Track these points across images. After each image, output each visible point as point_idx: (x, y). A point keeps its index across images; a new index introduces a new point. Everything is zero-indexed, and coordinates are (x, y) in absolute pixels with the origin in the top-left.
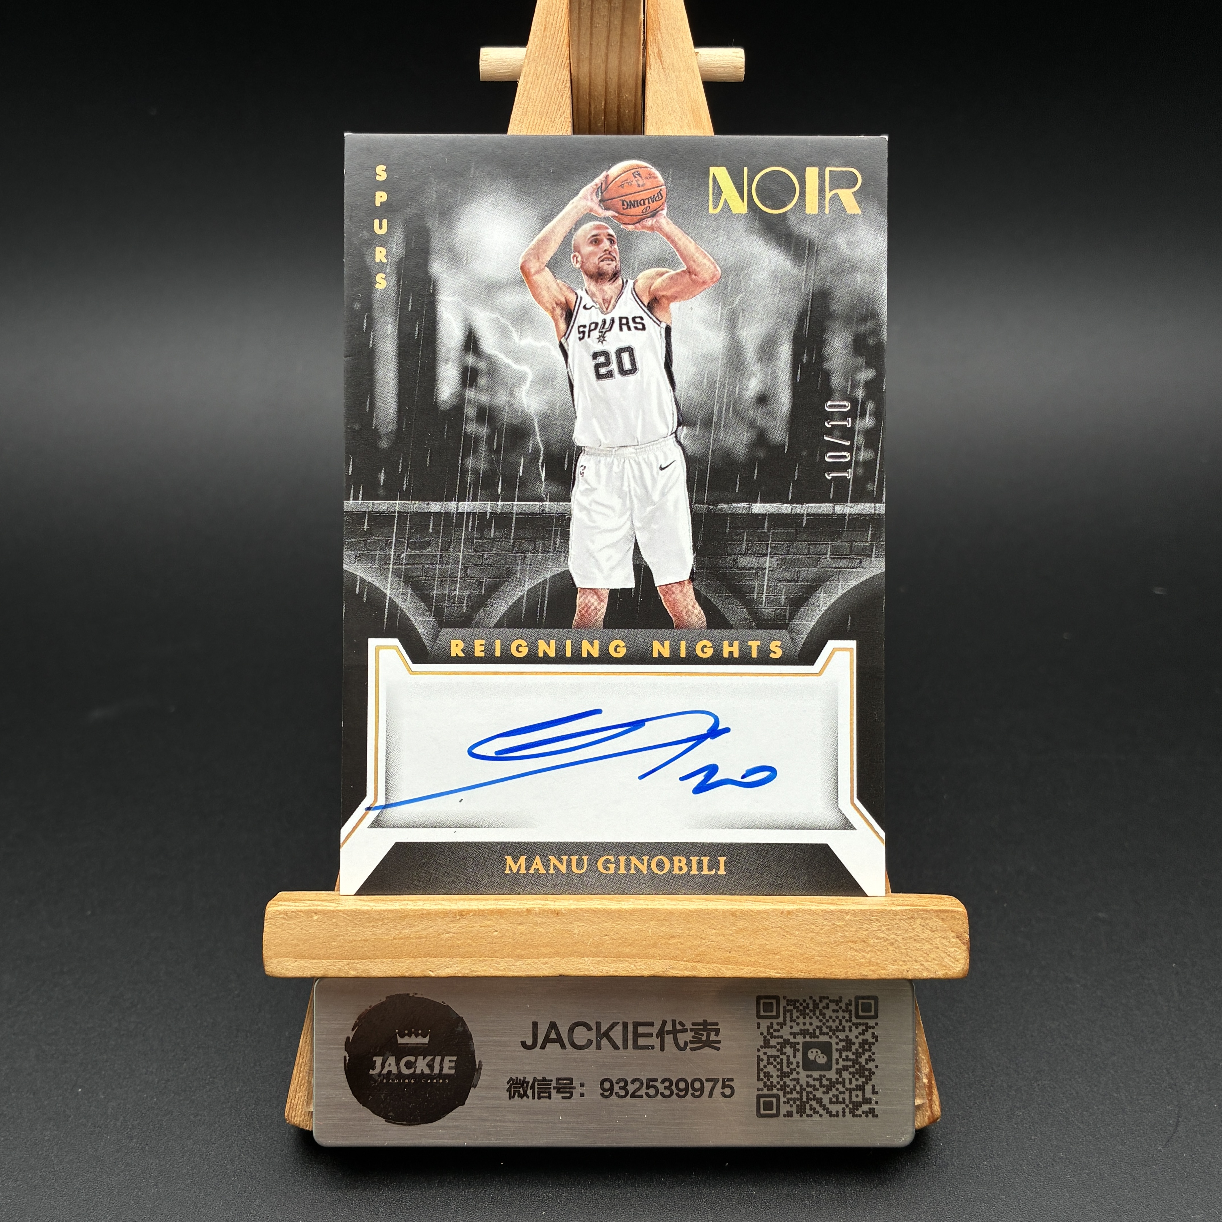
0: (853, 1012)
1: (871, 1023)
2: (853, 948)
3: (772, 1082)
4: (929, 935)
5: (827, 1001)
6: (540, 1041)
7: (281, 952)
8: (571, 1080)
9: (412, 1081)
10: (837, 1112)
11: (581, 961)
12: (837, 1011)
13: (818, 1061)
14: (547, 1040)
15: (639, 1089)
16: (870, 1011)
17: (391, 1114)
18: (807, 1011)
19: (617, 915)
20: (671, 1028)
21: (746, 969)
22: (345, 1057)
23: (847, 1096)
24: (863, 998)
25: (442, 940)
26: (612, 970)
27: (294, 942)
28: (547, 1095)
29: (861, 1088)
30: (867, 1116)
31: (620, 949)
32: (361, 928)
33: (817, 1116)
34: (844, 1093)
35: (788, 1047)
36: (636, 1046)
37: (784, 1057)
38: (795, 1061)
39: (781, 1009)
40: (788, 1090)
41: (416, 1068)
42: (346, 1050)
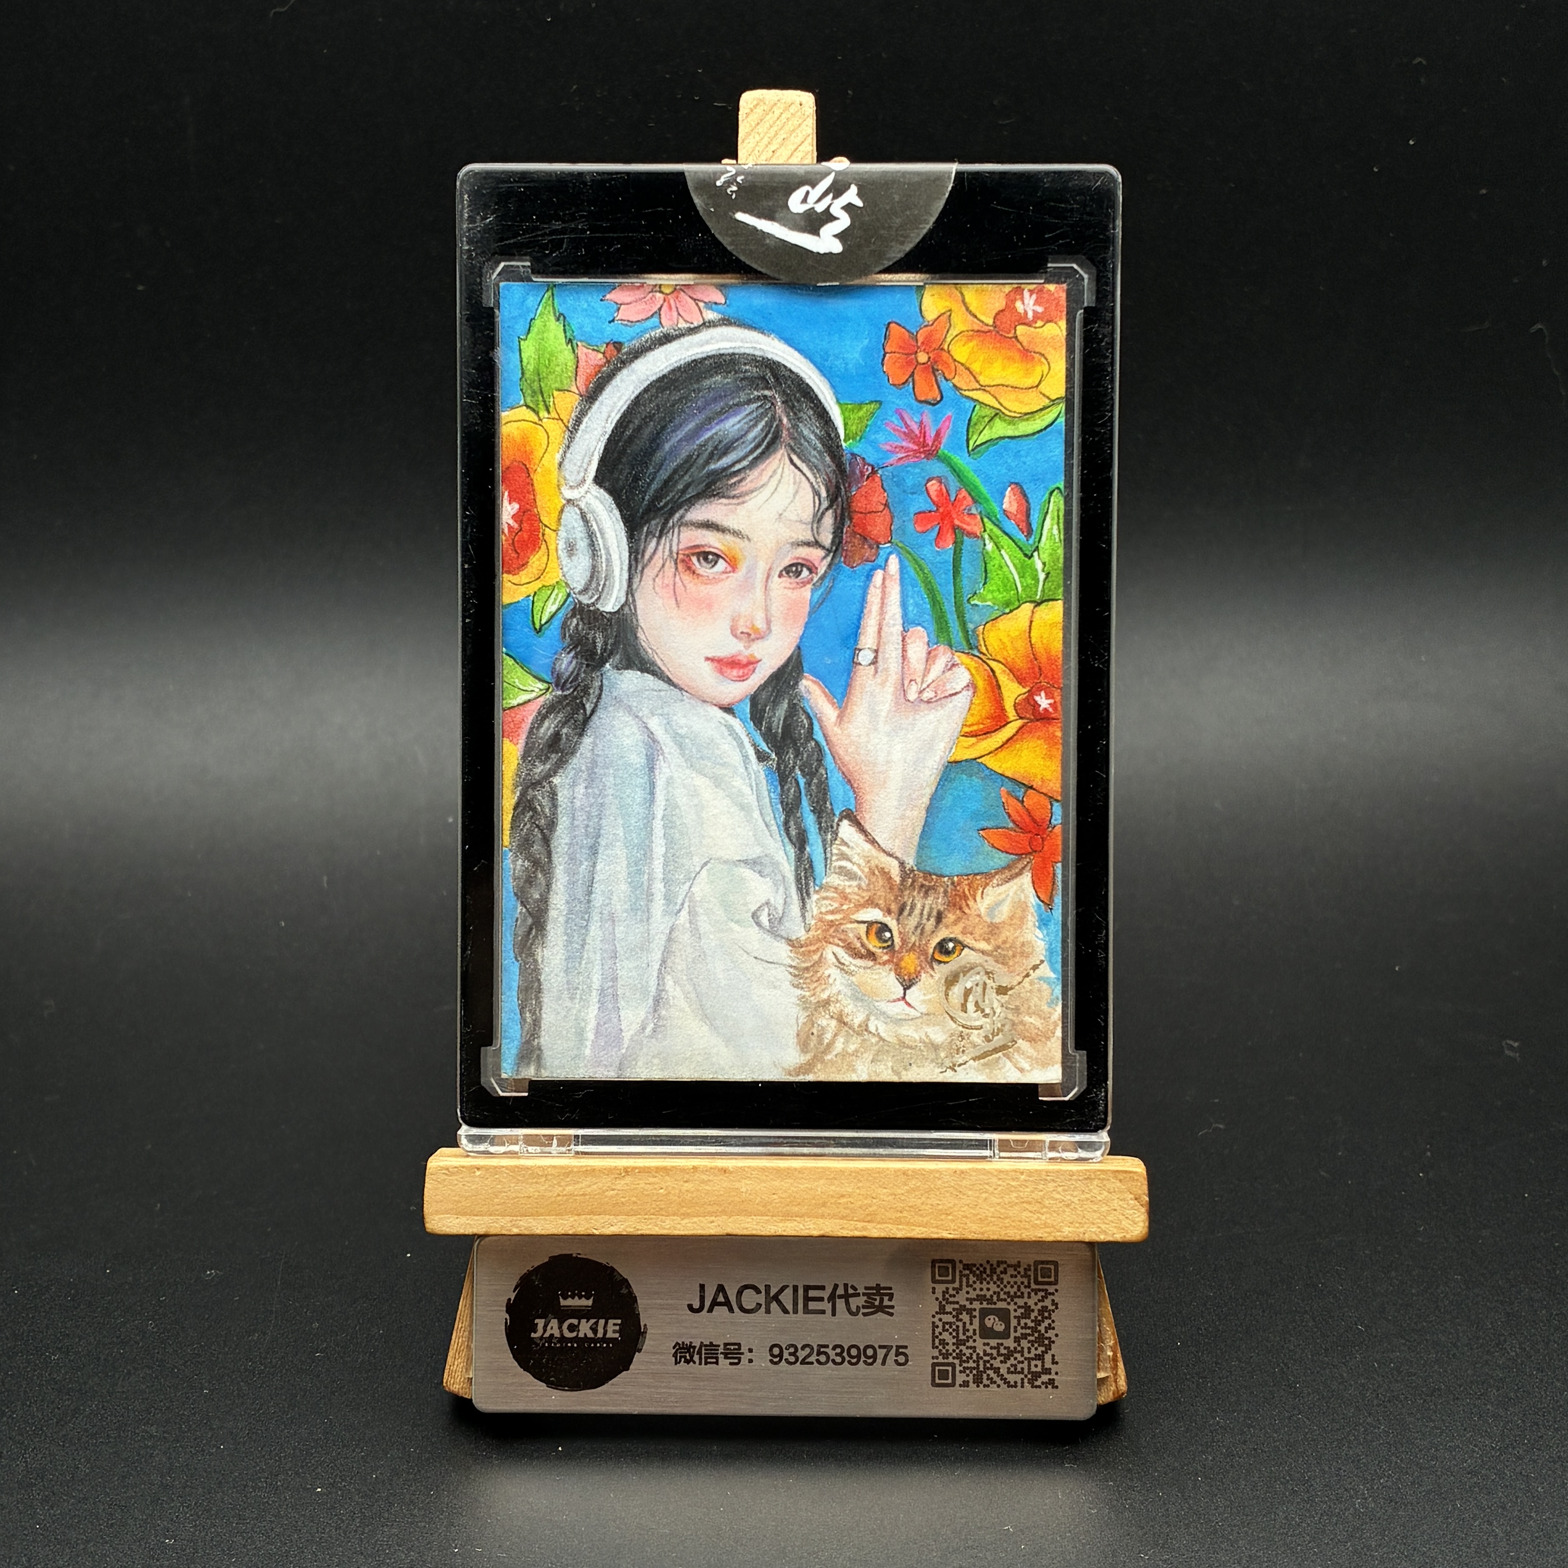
0: (1032, 1278)
1: (1051, 1289)
2: (1028, 1209)
3: (947, 1350)
4: (1106, 1197)
5: (1005, 1266)
6: (707, 1304)
7: (443, 1208)
8: (739, 1345)
9: (575, 1345)
10: (1016, 1382)
11: (748, 1220)
12: (1016, 1276)
13: (994, 1327)
14: (715, 1303)
15: (809, 1356)
16: (1050, 1277)
17: (554, 1379)
18: (984, 1276)
20: (842, 1292)
21: (918, 1229)
22: (506, 1319)
23: (1025, 1365)
24: (1042, 1262)
25: (606, 1197)
26: (780, 1230)
27: (456, 1198)
28: (714, 1360)
29: (1040, 1357)
30: (1046, 1387)
31: (788, 1208)
33: (995, 1386)
34: (1022, 1362)
35: (964, 1313)
36: (807, 1311)
37: (960, 1324)
38: (971, 1328)
39: (958, 1273)
40: (964, 1358)
41: (579, 1331)
42: (507, 1312)
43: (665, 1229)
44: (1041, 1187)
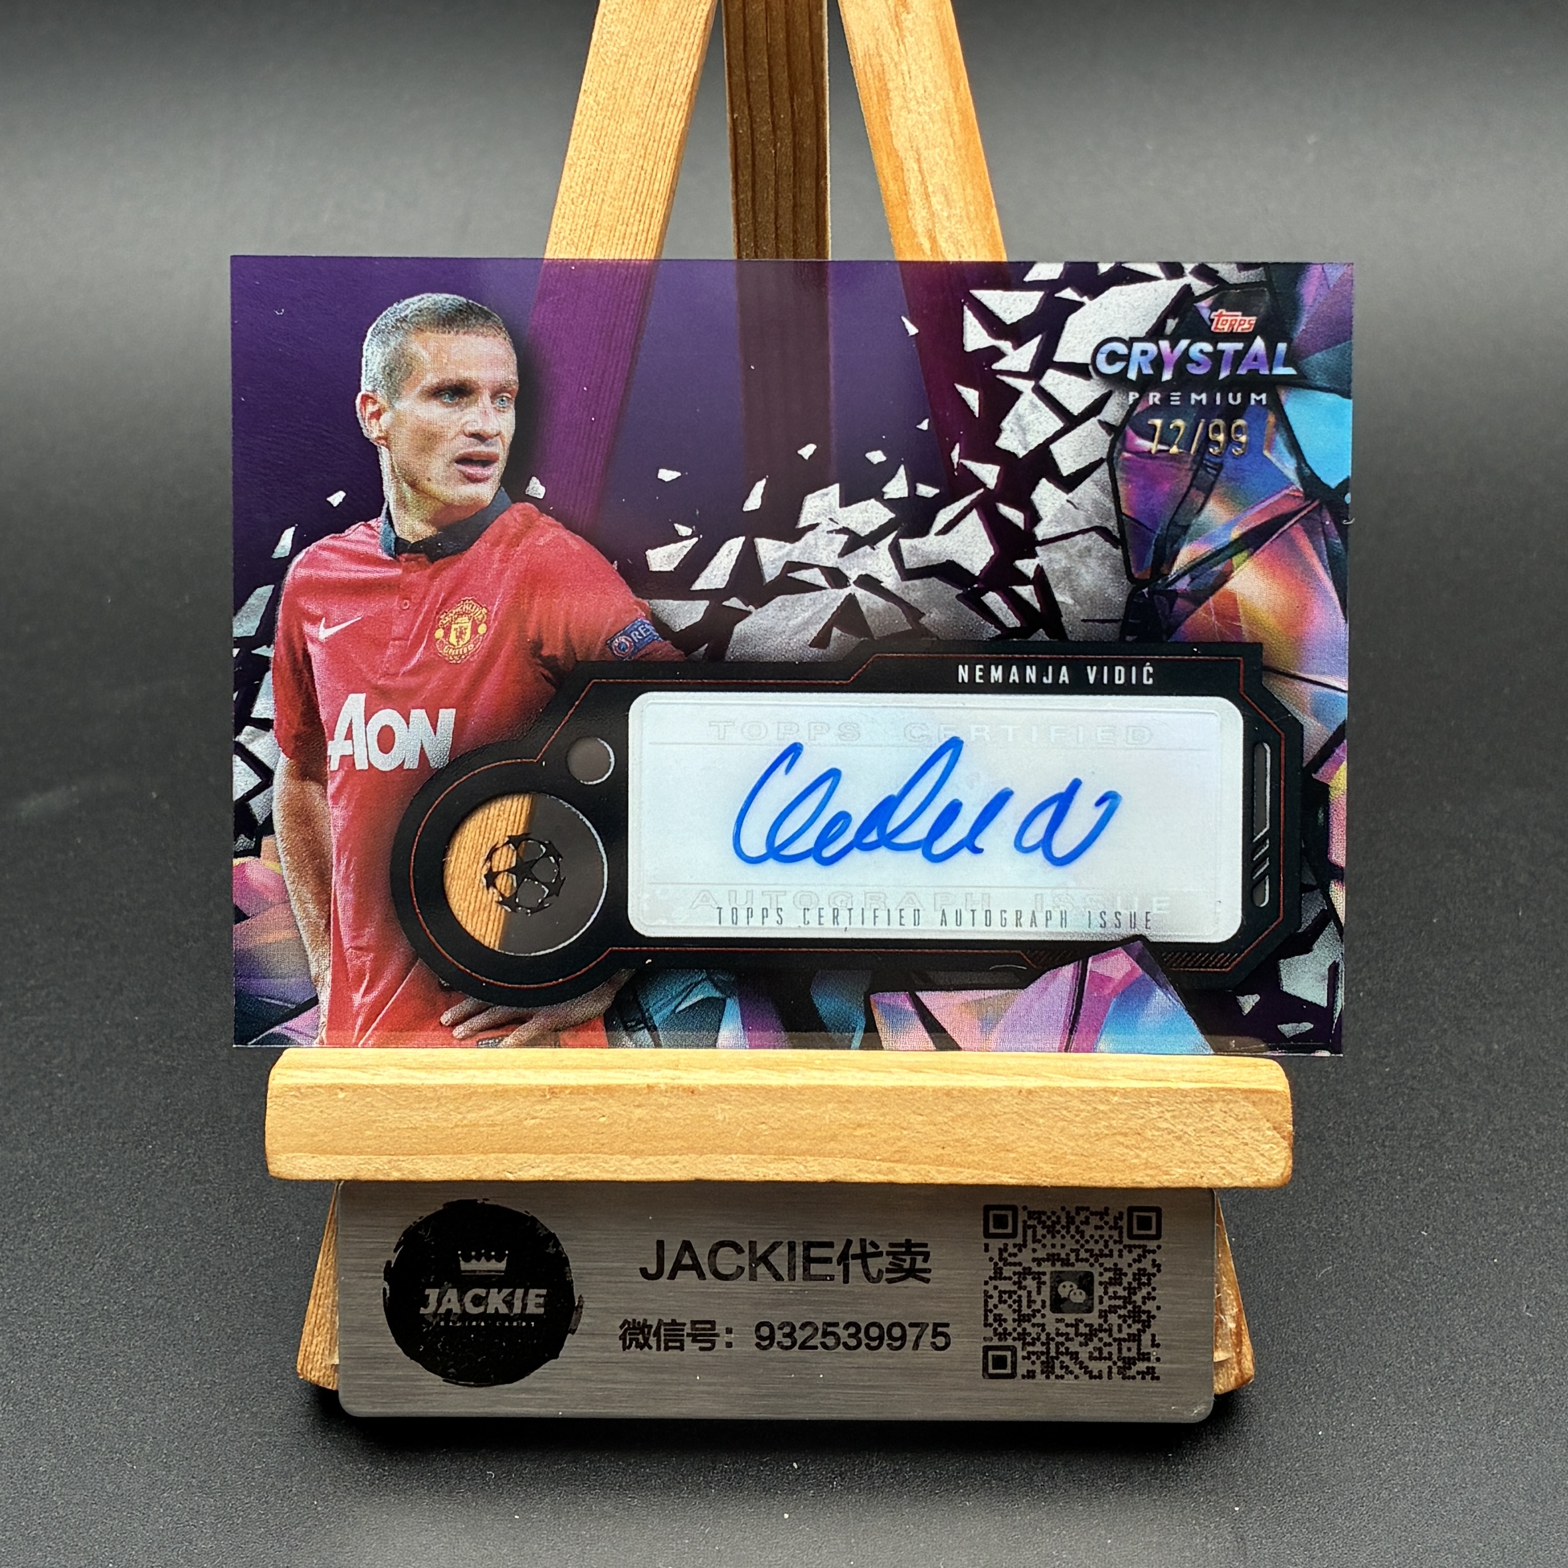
0: (1125, 1230)
1: (1152, 1245)
2: (1122, 1144)
3: (1005, 1329)
4: (1233, 1126)
5: (1088, 1214)
6: (668, 1267)
7: (292, 1144)
8: (713, 1323)
9: (483, 1324)
10: (1100, 1371)
11: (727, 1159)
12: (1101, 1228)
13: (1073, 1298)
14: (678, 1266)
15: (811, 1337)
16: (1150, 1229)
17: (452, 1370)
18: (1058, 1227)
19: (780, 1095)
20: (858, 1251)
21: (967, 1171)
22: (385, 1289)
23: (1114, 1349)
24: (1140, 1209)
25: (524, 1128)
26: (771, 1173)
27: (311, 1130)
28: (678, 1344)
29: (1136, 1338)
30: (1143, 1378)
31: (781, 1143)
32: (407, 1111)
33: (1072, 1377)
34: (1110, 1345)
35: (1029, 1277)
36: (808, 1276)
37: (1023, 1293)
38: (1039, 1299)
39: (1020, 1225)
40: (1029, 1339)
41: (487, 1305)
42: (385, 1279)
43: (608, 1172)
44: (1140, 1112)
